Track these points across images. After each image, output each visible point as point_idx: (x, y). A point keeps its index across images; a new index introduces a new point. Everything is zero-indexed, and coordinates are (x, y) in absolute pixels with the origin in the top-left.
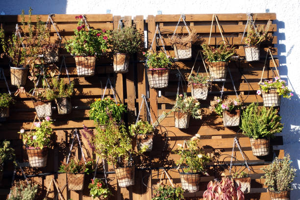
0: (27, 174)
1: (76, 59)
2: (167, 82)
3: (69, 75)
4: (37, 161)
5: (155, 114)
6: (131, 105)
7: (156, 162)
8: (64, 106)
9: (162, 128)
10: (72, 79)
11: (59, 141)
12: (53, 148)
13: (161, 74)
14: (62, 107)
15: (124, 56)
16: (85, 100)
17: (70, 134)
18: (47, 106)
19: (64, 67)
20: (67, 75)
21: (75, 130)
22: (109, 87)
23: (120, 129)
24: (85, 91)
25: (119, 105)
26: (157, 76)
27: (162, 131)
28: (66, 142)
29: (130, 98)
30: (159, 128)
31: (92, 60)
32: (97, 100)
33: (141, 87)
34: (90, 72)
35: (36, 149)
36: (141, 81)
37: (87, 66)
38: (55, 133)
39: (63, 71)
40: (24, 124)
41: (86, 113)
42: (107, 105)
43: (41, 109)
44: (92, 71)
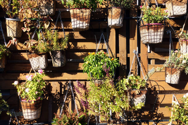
0: (22, 122)
1: (71, 11)
2: (162, 38)
3: (65, 29)
4: (29, 114)
5: (145, 69)
6: (123, 59)
7: (146, 115)
8: (58, 59)
9: (151, 82)
10: (67, 33)
11: (53, 92)
12: (47, 99)
13: (156, 29)
14: (56, 60)
15: (119, 10)
16: (79, 54)
17: (64, 86)
18: (42, 58)
19: (59, 21)
20: (62, 29)
21: (69, 82)
22: (102, 42)
23: (116, 87)
24: (80, 45)
25: (113, 60)
26: (153, 31)
27: (151, 85)
28: (60, 94)
29: (122, 53)
30: (148, 82)
31: (87, 13)
32: (91, 54)
33: (133, 42)
34: (84, 25)
35: (29, 102)
36: (133, 37)
37: (82, 19)
38: (50, 84)
39: (58, 25)
40: (21, 74)
41: (80, 66)
42: (101, 59)
43: (35, 61)
44: (86, 24)
